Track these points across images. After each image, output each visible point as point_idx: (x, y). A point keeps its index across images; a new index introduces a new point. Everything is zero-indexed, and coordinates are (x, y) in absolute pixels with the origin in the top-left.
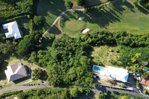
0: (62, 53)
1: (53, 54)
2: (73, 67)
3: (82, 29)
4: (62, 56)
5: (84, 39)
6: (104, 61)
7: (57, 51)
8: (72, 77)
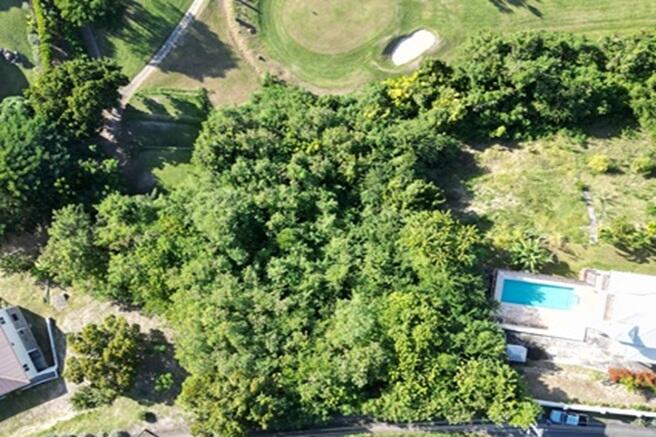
0: (270, 201)
1: (204, 214)
2: (357, 298)
3: (387, 39)
4: (269, 224)
5: (411, 99)
6: (566, 240)
7: (229, 190)
8: (356, 365)
